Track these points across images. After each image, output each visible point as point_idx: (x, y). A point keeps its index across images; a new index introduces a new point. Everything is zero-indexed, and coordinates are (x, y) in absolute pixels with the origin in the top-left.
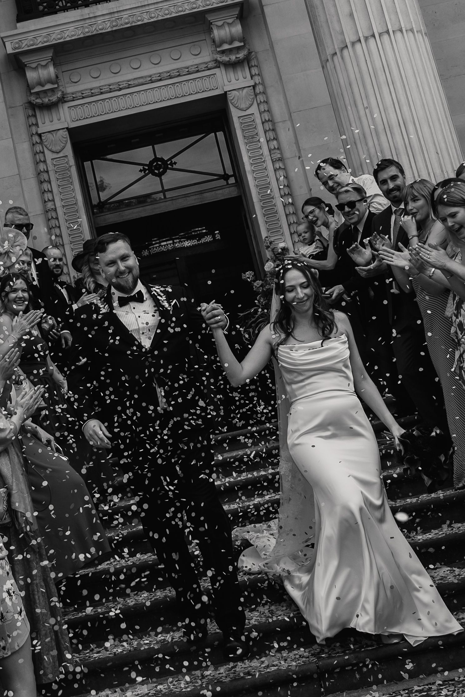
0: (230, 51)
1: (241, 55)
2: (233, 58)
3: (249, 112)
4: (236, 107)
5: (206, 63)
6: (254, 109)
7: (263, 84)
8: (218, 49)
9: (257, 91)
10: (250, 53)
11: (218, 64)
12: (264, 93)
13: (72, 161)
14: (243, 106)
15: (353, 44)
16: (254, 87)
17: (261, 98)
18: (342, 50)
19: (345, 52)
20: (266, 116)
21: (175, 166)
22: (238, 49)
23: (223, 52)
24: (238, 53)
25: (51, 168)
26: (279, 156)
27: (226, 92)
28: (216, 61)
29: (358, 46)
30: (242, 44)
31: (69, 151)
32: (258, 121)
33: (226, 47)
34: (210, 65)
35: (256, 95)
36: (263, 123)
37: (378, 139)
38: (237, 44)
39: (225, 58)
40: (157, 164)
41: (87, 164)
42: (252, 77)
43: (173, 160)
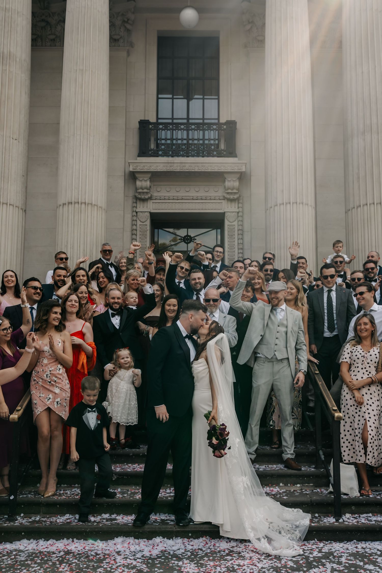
0: (231, 193)
1: (236, 197)
2: (232, 197)
3: (233, 224)
4: (228, 220)
5: (219, 196)
6: (236, 223)
7: (243, 212)
8: (226, 191)
9: (239, 215)
10: (240, 196)
11: (224, 198)
12: (242, 216)
13: (148, 228)
14: (231, 220)
16: (238, 213)
17: (240, 218)
18: (275, 206)
19: (276, 208)
20: (240, 228)
21: (195, 241)
22: (235, 193)
23: (228, 193)
24: (234, 195)
25: (138, 229)
26: (241, 247)
27: (225, 212)
28: (224, 196)
29: (282, 206)
30: (237, 191)
31: (148, 223)
32: (236, 229)
33: (230, 191)
34: (221, 198)
35: (238, 217)
36: (238, 230)
38: (235, 191)
39: (228, 196)
40: (188, 238)
41: (156, 231)
42: (238, 208)
43: (195, 238)
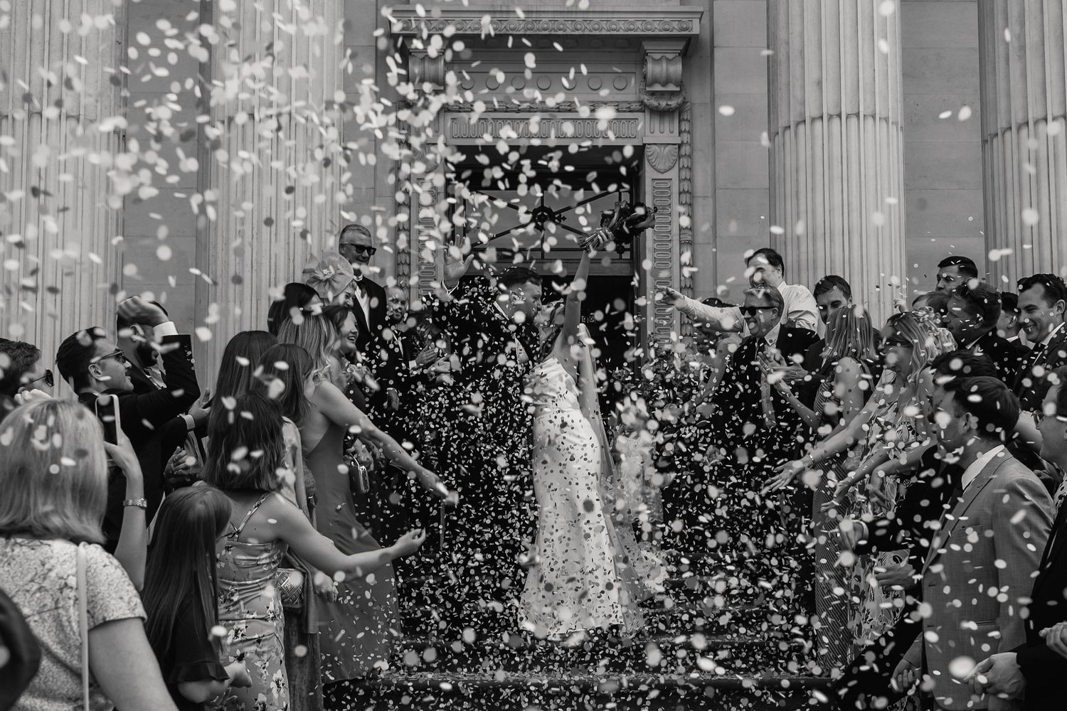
0: (662, 94)
1: (673, 103)
2: (663, 104)
3: (666, 176)
4: (653, 167)
5: (629, 103)
6: (673, 174)
7: (691, 144)
8: (648, 89)
9: (683, 152)
10: (684, 103)
11: (644, 108)
12: (690, 156)
13: (441, 186)
14: (661, 167)
15: (813, 120)
16: (680, 146)
17: (685, 162)
18: (798, 124)
19: (801, 128)
20: (686, 186)
21: (562, 222)
22: (672, 94)
23: (653, 94)
24: (670, 99)
25: (414, 189)
26: (689, 238)
27: (644, 145)
28: (642, 102)
29: (818, 125)
30: (678, 89)
31: (441, 173)
32: (675, 190)
33: (658, 88)
34: (634, 106)
35: (680, 157)
36: (680, 193)
37: (814, 245)
38: (671, 88)
39: (653, 102)
40: (542, 215)
42: (680, 132)
43: (563, 214)
